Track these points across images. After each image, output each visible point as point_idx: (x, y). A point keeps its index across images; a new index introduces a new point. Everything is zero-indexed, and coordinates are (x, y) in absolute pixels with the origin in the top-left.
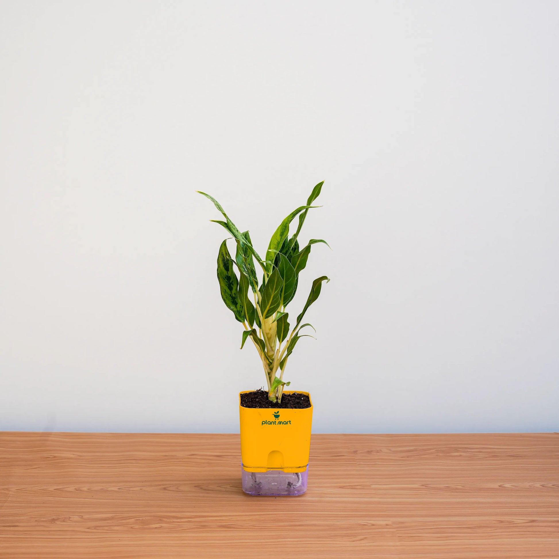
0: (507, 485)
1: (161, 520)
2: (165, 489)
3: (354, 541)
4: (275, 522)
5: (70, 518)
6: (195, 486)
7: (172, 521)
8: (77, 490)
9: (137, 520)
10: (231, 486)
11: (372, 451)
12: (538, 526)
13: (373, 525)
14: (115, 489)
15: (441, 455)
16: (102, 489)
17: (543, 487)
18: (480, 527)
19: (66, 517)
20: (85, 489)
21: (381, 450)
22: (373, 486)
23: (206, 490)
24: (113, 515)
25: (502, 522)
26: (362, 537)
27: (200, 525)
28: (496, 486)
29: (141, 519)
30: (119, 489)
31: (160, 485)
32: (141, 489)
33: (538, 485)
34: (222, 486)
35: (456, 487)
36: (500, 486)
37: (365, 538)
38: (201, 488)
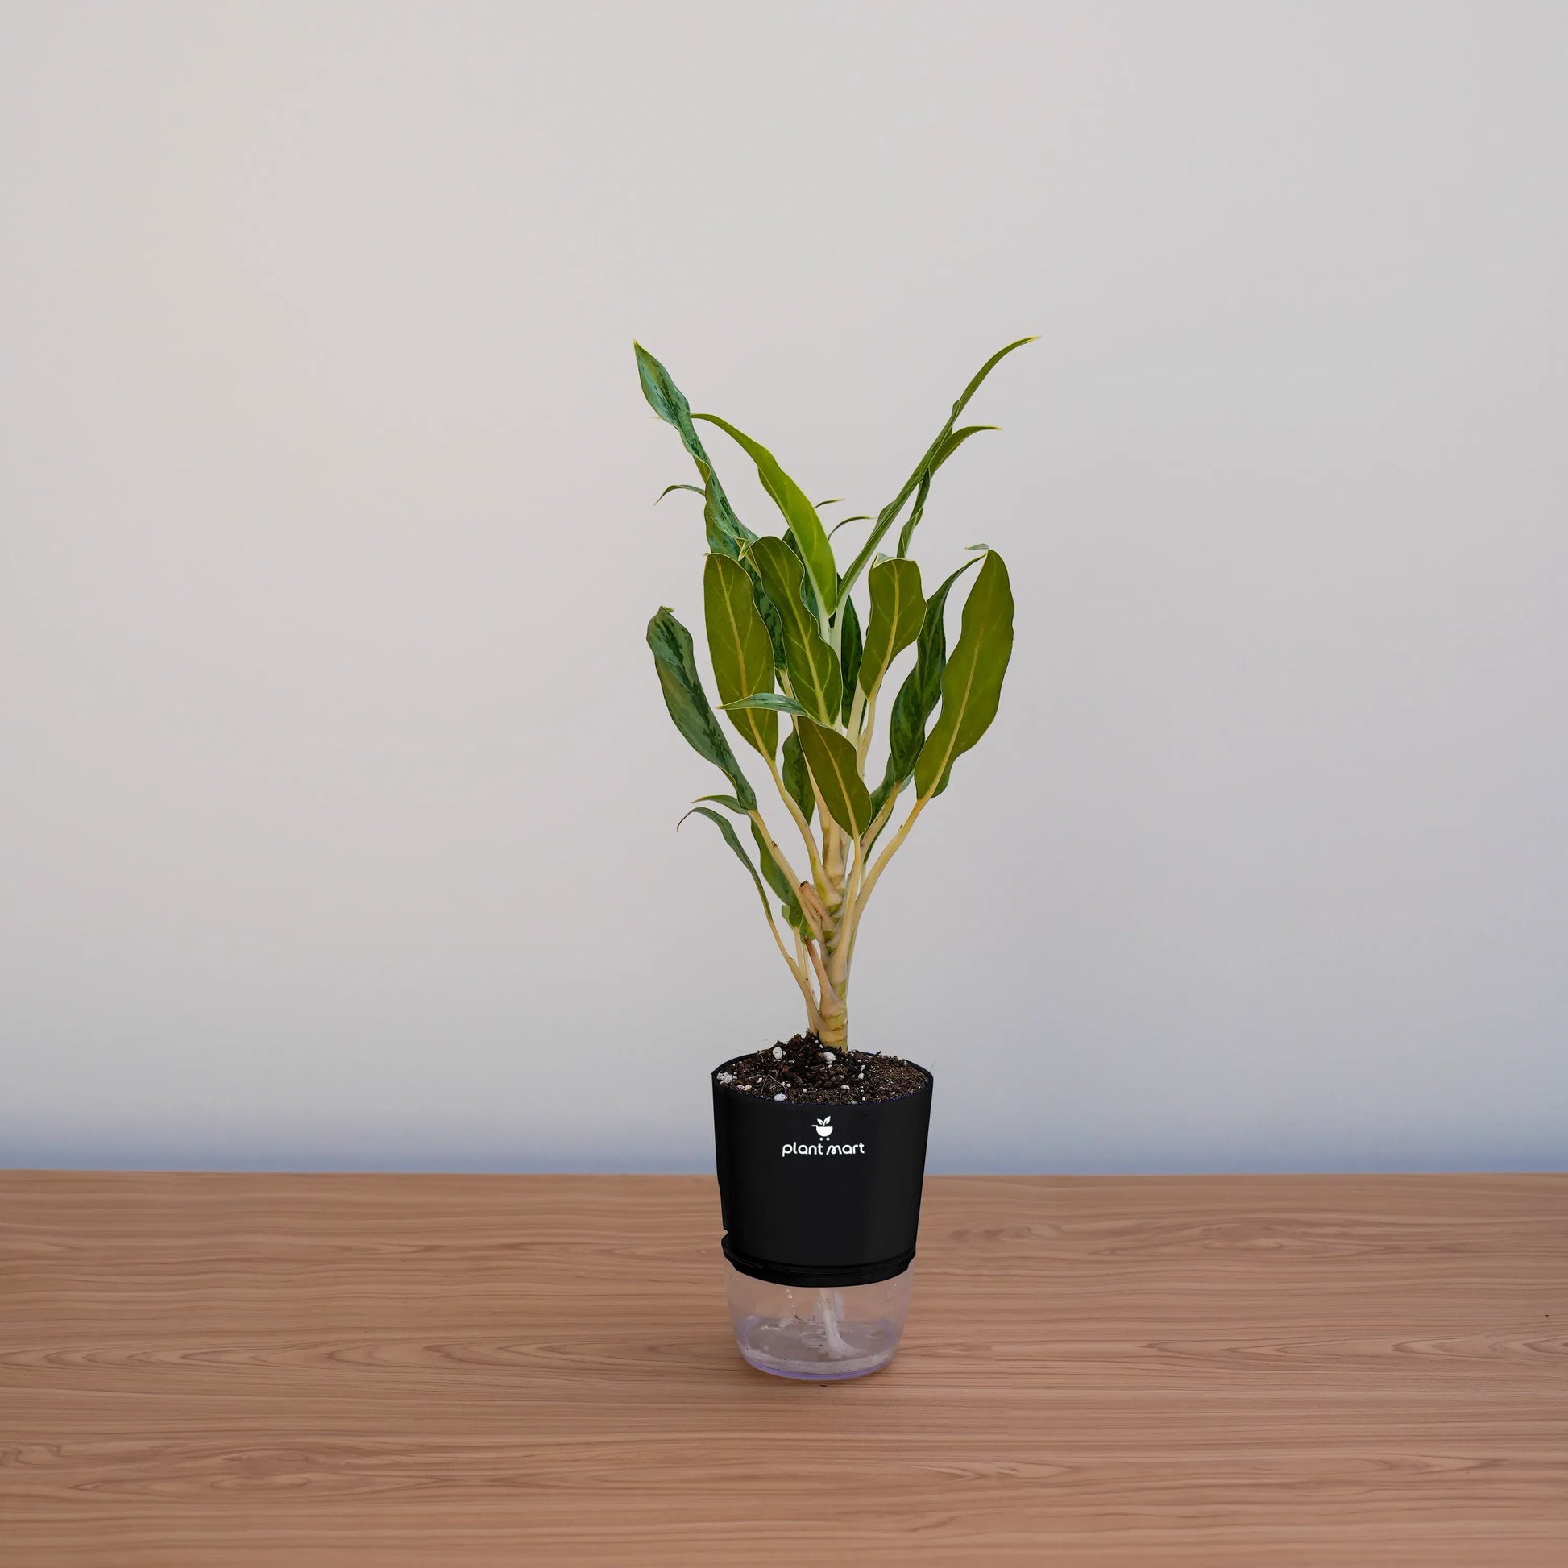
0: (1421, 1345)
1: (307, 1460)
2: (331, 1356)
3: (915, 1530)
4: (669, 1465)
5: (20, 1452)
6: (429, 1348)
7: (343, 1463)
8: (51, 1361)
9: (232, 1459)
10: (542, 1349)
11: (1001, 1231)
12: (1508, 1481)
13: (982, 1476)
14: (174, 1357)
15: (1218, 1244)
16: (130, 1358)
17: (1534, 1350)
18: (1320, 1484)
19: (7, 1449)
20: (77, 1357)
21: (1029, 1229)
22: (997, 1348)
23: (460, 1360)
24: (160, 1443)
25: (1392, 1466)
26: (942, 1516)
27: (432, 1477)
28: (1383, 1346)
29: (245, 1456)
30: (184, 1357)
31: (317, 1344)
32: (254, 1358)
33: (1517, 1344)
34: (512, 1349)
35: (1255, 1350)
36: (1397, 1348)
37: (953, 1519)
38: (448, 1356)
